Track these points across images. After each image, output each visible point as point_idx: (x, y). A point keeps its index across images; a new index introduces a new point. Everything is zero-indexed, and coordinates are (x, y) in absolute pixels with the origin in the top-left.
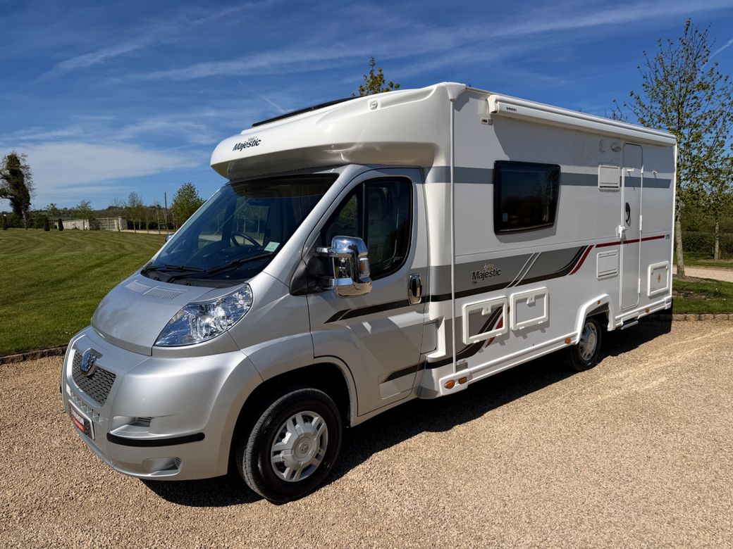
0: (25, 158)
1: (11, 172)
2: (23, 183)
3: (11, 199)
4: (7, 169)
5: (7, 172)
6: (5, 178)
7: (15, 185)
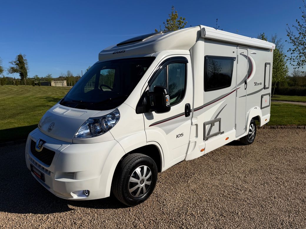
0: (25, 56)
1: (20, 62)
2: (24, 66)
3: (20, 73)
4: (18, 61)
5: (18, 62)
6: (17, 64)
7: (21, 67)
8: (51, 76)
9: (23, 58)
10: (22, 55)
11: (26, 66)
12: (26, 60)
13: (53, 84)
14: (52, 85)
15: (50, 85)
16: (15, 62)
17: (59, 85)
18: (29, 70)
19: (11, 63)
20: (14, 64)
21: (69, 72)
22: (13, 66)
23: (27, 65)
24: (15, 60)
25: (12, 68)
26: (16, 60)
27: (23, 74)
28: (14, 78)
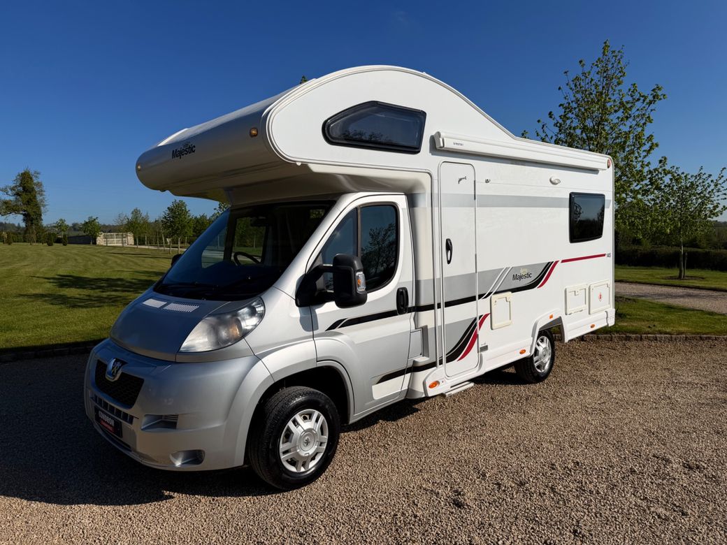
0: (38, 175)
1: (24, 188)
2: (35, 199)
3: (24, 215)
4: (20, 186)
5: (21, 189)
6: (17, 194)
7: (28, 202)
8: (97, 221)
9: (34, 178)
10: (32, 172)
11: (39, 198)
12: (39, 184)
13: (100, 240)
14: (97, 243)
15: (95, 243)
16: (12, 189)
17: (115, 242)
18: (47, 207)
19: (5, 190)
20: (10, 193)
21: (136, 212)
22: (8, 198)
23: (42, 195)
24: (12, 185)
25: (5, 202)
26: (14, 185)
27: (32, 217)
28: (17, 225)
